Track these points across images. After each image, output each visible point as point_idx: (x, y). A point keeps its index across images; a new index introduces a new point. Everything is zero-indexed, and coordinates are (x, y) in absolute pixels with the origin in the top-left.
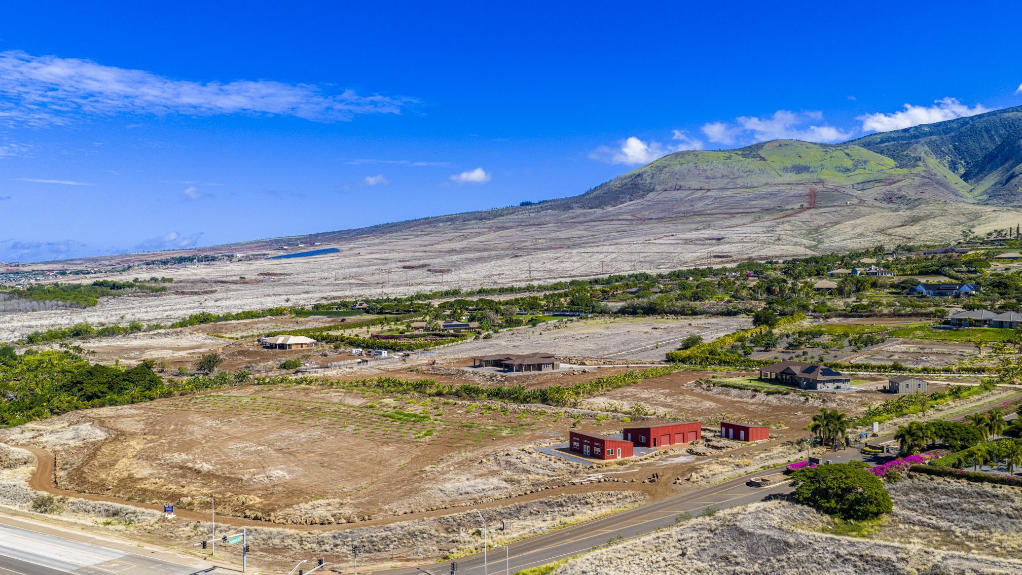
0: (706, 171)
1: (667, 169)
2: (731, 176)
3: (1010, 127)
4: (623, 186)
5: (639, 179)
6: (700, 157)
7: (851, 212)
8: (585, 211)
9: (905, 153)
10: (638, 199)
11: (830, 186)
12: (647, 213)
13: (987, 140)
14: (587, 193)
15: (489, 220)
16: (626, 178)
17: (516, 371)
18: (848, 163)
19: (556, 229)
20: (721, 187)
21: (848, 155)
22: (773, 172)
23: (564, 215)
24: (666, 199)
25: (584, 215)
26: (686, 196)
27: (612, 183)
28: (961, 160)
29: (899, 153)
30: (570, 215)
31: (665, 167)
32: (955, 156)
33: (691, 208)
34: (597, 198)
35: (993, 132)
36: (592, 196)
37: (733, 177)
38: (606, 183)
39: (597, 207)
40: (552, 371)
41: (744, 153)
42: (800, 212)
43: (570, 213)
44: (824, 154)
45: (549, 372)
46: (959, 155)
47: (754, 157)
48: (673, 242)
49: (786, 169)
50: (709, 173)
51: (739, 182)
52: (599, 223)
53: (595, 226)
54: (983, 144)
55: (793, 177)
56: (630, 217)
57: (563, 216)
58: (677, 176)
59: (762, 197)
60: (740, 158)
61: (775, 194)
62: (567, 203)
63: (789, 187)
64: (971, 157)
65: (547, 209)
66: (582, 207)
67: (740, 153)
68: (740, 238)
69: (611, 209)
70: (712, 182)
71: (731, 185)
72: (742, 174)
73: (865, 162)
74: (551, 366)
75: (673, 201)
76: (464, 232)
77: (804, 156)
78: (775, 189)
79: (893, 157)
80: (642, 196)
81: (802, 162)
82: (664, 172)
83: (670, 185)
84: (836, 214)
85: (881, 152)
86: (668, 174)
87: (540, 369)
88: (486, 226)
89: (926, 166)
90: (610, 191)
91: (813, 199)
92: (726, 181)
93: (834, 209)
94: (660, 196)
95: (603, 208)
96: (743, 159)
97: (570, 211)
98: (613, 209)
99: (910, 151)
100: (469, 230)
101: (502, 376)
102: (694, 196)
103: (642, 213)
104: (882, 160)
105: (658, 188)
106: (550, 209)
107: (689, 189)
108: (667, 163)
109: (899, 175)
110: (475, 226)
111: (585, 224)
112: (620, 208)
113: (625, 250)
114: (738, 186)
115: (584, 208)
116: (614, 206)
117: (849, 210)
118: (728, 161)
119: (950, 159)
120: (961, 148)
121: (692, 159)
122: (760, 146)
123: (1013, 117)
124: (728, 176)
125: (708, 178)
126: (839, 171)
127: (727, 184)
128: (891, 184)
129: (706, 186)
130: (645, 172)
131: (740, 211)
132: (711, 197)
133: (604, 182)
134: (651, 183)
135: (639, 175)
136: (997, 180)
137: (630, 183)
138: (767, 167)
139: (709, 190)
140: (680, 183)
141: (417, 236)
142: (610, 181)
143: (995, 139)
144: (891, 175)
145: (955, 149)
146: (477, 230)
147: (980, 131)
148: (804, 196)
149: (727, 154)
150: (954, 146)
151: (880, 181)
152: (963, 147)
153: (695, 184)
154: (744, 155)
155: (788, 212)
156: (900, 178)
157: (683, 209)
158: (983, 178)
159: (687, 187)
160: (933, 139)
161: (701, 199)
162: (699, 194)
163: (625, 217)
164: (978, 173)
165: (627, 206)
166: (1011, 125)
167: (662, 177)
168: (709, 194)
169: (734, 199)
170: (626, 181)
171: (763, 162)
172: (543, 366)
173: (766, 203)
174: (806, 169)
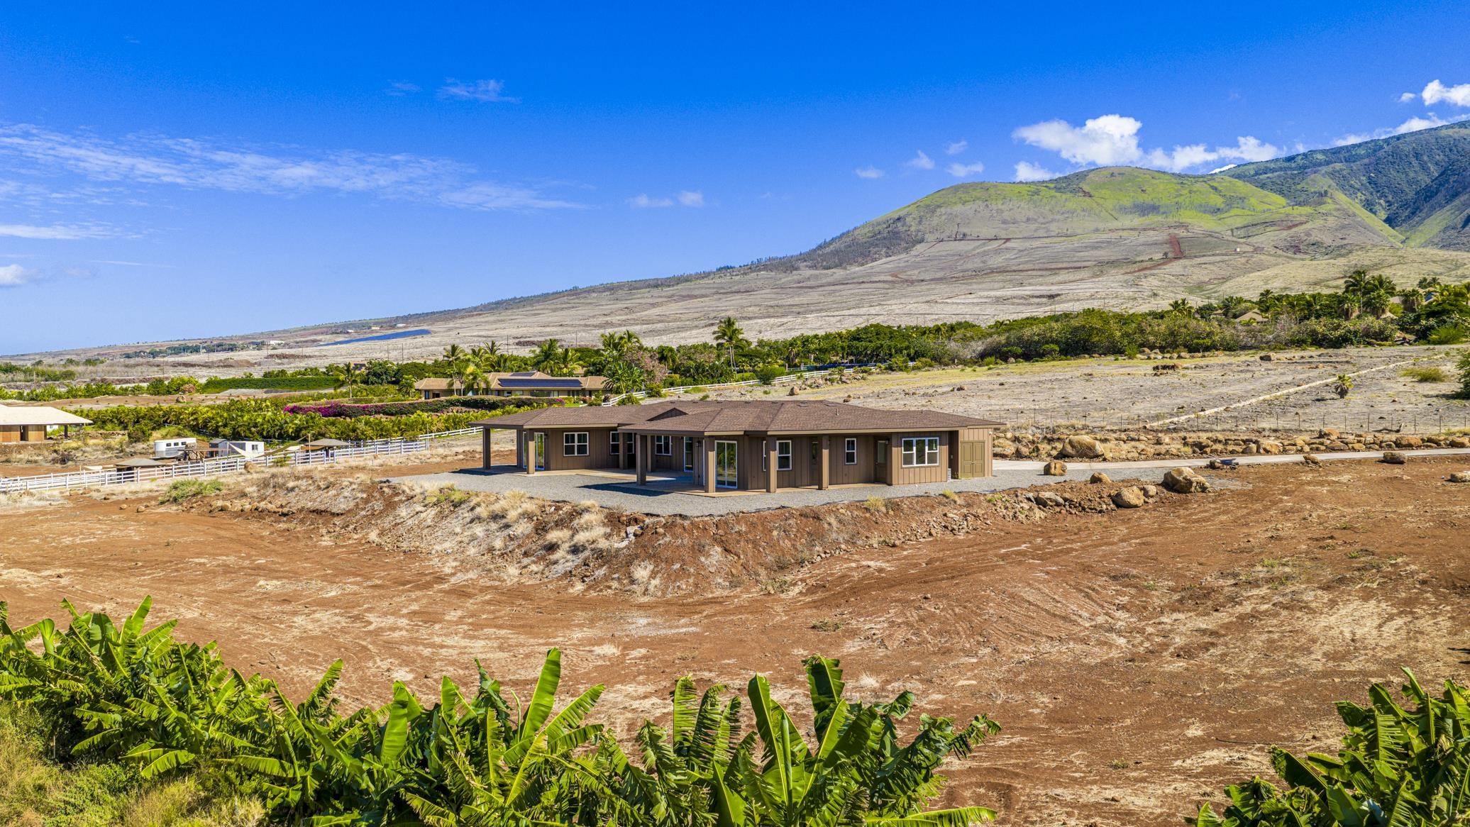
0: (1002, 211)
1: (943, 210)
2: (1041, 220)
3: (1451, 150)
4: (875, 235)
5: (899, 224)
6: (992, 191)
7: (1247, 262)
8: (817, 272)
9: (1299, 187)
10: (900, 253)
11: (1197, 230)
12: (916, 272)
13: (1417, 169)
14: (820, 247)
15: (669, 286)
16: (879, 224)
17: (722, 486)
18: (1217, 200)
19: (774, 296)
20: (1026, 235)
21: (1215, 189)
22: (1103, 214)
23: (786, 278)
24: (944, 253)
25: (816, 277)
26: (974, 249)
27: (856, 232)
28: (1379, 198)
29: (1290, 187)
30: (795, 277)
31: (939, 206)
32: (1372, 194)
33: (982, 265)
34: (836, 253)
35: (1425, 158)
36: (828, 250)
37: (1043, 221)
38: (848, 232)
39: (836, 266)
40: (949, 486)
41: (1059, 186)
42: (1164, 264)
43: (795, 276)
44: (1179, 187)
45: (934, 489)
46: (1378, 192)
47: (1074, 191)
48: (975, 301)
49: (1124, 210)
50: (1006, 215)
51: (1054, 228)
52: (842, 287)
53: (835, 291)
54: (1412, 175)
55: (1137, 221)
56: (890, 278)
57: (783, 280)
58: (958, 220)
59: (1095, 247)
60: (1053, 192)
61: (1114, 243)
62: (790, 262)
63: (1136, 233)
64: (1395, 193)
65: (760, 270)
66: (814, 267)
67: (1052, 186)
68: (1088, 294)
69: (857, 269)
70: (1012, 227)
71: (1041, 233)
72: (1058, 217)
73: (1242, 199)
74: (942, 451)
75: (953, 255)
76: (628, 304)
77: (1149, 190)
78: (1115, 235)
79: (1281, 193)
80: (906, 250)
81: (1146, 199)
82: (938, 214)
83: (948, 233)
84: (1223, 265)
85: (1263, 186)
86: (944, 217)
87: (880, 475)
88: (663, 294)
89: (1335, 203)
90: (854, 243)
91: (1177, 248)
92: (1033, 226)
93: (1218, 258)
94: (932, 250)
95: (845, 268)
96: (1058, 195)
97: (794, 272)
98: (861, 268)
99: (1307, 184)
100: (638, 301)
101: (615, 521)
102: (986, 248)
103: (909, 273)
104: (1266, 196)
105: (929, 237)
106: (764, 270)
107: (978, 238)
108: (942, 201)
109: (1301, 215)
110: (646, 295)
111: (820, 289)
112: (872, 268)
113: (897, 311)
114: (1053, 234)
115: (817, 269)
116: (863, 265)
117: (1243, 260)
118: (1035, 197)
119: (1363, 198)
120: (1380, 181)
121: (978, 195)
122: (1081, 176)
123: (1456, 136)
124: (1035, 220)
125: (1004, 222)
126: (1205, 212)
127: (1036, 230)
128: (1290, 228)
129: (1003, 235)
130: (909, 214)
131: (1065, 265)
132: (1013, 249)
133: (845, 231)
134: (919, 231)
135: (899, 219)
136: (1444, 224)
137: (886, 231)
138: (1095, 205)
139: (1008, 240)
140: (963, 230)
141: (554, 310)
142: (855, 229)
143: (1429, 168)
144: (1288, 215)
145: (1370, 183)
146: (650, 301)
147: (1407, 156)
148: (1161, 244)
149: (1033, 188)
150: (1369, 178)
151: (1273, 223)
152: (1382, 180)
153: (987, 232)
154: (1058, 189)
155: (1144, 264)
156: (1303, 219)
157: (969, 266)
158: (1419, 223)
159: (975, 235)
160: (1338, 168)
161: (997, 251)
162: (995, 244)
163: (882, 278)
164: (1409, 217)
165: (883, 265)
166: (1451, 147)
167: (935, 221)
168: (1008, 245)
169: (1050, 250)
170: (880, 227)
171: (1088, 199)
172: (897, 453)
173: (1103, 254)
174: (1154, 209)
